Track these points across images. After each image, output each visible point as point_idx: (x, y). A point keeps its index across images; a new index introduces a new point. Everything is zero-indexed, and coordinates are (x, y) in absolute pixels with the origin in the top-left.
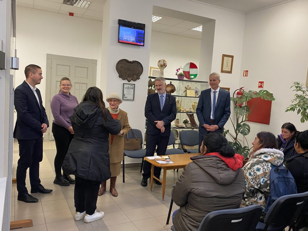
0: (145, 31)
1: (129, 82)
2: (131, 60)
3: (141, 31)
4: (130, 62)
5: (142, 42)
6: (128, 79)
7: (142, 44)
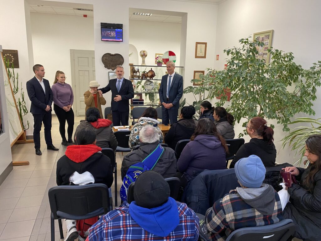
0: (122, 30)
1: (113, 70)
2: (113, 53)
3: (119, 30)
4: (113, 55)
5: (121, 39)
6: (112, 68)
7: (121, 40)
